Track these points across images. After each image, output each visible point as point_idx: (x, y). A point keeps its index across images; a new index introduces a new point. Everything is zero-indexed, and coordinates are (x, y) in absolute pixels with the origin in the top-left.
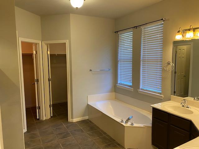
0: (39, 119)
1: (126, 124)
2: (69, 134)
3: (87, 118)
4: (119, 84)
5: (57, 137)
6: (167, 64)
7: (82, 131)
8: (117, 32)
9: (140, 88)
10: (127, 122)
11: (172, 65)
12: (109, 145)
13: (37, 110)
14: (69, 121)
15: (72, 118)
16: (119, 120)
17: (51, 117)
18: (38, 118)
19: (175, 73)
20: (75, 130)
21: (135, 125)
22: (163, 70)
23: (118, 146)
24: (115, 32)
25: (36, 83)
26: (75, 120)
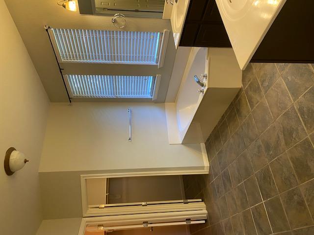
0: (205, 220)
1: (205, 86)
2: (224, 173)
3: (203, 145)
4: (152, 96)
5: (229, 190)
6: (116, 25)
7: (221, 152)
8: (70, 100)
9: (155, 64)
10: (202, 85)
11: (116, 16)
12: (238, 111)
13: (192, 223)
14: (208, 173)
15: (203, 168)
16: (201, 97)
17: (202, 201)
18: (204, 222)
19: (137, 11)
20: (220, 163)
21: (206, 72)
22: (126, 29)
23: (239, 98)
24: (70, 102)
25: (149, 225)
26: (206, 163)
